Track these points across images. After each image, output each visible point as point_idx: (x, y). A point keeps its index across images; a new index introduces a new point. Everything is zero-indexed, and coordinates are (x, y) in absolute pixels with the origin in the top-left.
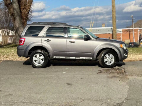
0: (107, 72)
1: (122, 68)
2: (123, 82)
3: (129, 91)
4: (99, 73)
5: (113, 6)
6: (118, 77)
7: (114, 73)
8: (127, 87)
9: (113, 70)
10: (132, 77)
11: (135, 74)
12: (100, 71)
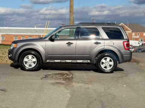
0: (52, 77)
1: (71, 73)
2: (66, 90)
3: (69, 101)
4: (44, 77)
5: (71, 7)
6: (63, 84)
7: (60, 79)
8: (69, 95)
9: (60, 75)
10: (77, 85)
11: (82, 81)
12: (45, 75)
